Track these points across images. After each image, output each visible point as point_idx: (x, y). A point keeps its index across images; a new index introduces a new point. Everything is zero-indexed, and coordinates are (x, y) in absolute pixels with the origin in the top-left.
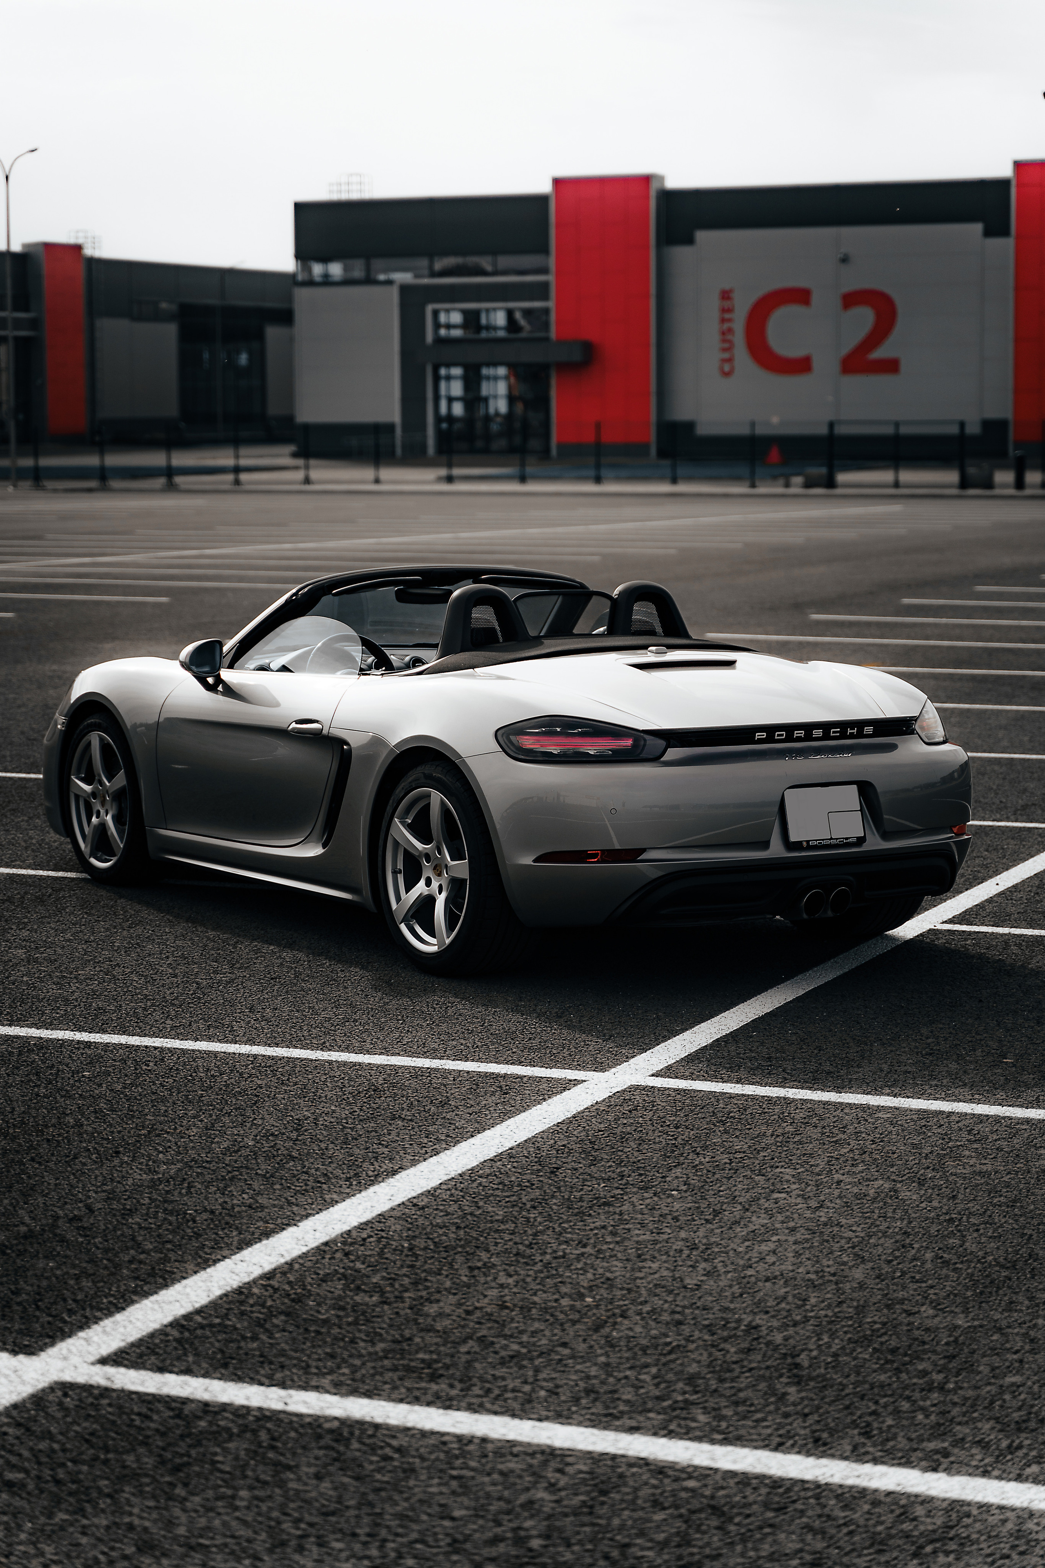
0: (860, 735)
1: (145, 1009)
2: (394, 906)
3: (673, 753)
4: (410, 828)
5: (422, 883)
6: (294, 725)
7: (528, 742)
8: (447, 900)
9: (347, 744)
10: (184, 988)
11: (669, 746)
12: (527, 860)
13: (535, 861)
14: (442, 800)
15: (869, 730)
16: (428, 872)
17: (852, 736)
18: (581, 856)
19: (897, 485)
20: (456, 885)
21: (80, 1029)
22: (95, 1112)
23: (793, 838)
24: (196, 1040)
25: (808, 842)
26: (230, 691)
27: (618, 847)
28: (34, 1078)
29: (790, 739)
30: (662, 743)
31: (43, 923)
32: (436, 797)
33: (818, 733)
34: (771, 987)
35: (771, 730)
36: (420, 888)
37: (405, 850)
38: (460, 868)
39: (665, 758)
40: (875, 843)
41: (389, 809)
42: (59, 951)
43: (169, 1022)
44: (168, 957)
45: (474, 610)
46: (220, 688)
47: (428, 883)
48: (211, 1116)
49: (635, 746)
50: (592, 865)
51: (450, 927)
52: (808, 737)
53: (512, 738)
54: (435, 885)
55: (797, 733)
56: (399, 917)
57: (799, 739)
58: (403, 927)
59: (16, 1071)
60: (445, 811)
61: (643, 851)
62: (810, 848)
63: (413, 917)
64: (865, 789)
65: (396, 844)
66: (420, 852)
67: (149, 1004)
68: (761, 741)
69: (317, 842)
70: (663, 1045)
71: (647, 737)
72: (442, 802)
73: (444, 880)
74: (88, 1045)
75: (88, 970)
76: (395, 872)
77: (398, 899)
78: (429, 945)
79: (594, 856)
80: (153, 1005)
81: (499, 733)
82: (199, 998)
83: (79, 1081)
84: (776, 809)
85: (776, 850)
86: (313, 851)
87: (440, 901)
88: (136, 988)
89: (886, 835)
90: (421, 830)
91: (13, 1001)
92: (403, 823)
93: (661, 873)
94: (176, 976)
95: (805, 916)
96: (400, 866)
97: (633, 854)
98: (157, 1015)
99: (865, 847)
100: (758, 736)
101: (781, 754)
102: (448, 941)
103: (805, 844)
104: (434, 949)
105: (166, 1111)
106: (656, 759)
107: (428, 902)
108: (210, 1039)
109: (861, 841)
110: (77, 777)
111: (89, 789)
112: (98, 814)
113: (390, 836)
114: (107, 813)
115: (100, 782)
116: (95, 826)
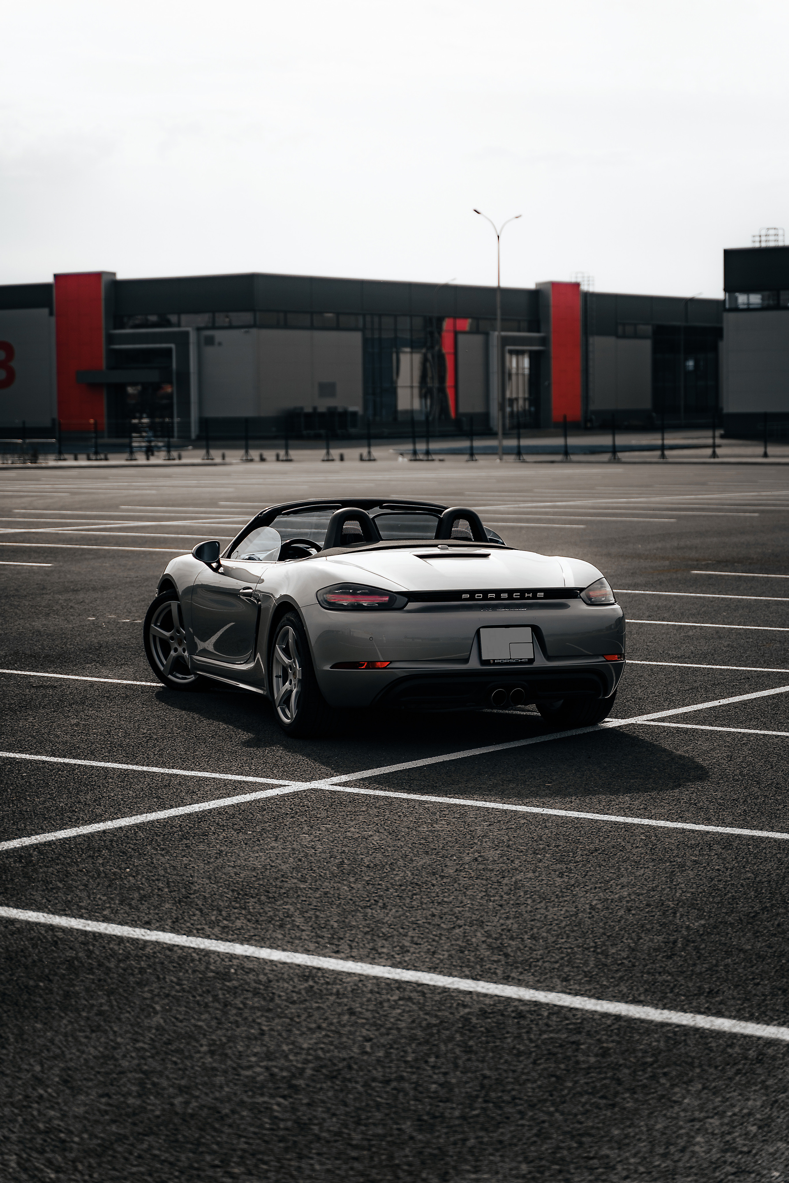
0: (534, 597)
2: (276, 697)
3: (411, 605)
4: (282, 650)
5: (288, 683)
6: (241, 591)
7: (332, 598)
8: (296, 692)
9: (261, 601)
11: (409, 601)
12: (327, 668)
13: (331, 668)
15: (540, 595)
16: (291, 676)
17: (528, 598)
18: (356, 665)
20: (300, 683)
23: (484, 658)
25: (494, 660)
29: (485, 598)
30: (405, 599)
32: (291, 632)
33: (504, 595)
35: (472, 593)
36: (287, 685)
37: (281, 664)
38: (301, 672)
39: (406, 608)
40: (541, 662)
41: (275, 639)
45: (345, 523)
46: (220, 570)
47: (290, 682)
49: (390, 601)
50: (362, 670)
51: (297, 707)
52: (498, 598)
53: (324, 596)
54: (293, 682)
55: (490, 595)
56: (278, 702)
57: (492, 599)
58: (279, 709)
60: (295, 639)
61: (391, 663)
62: (495, 664)
63: (283, 702)
64: (537, 630)
65: (278, 660)
66: (287, 665)
68: (466, 600)
69: (252, 661)
71: (396, 595)
72: (293, 634)
73: (296, 679)
76: (277, 677)
77: (278, 692)
78: (288, 719)
79: (362, 665)
81: (319, 592)
84: (474, 640)
85: (474, 664)
86: (249, 666)
89: (549, 658)
90: (287, 652)
92: (279, 647)
93: (402, 676)
96: (279, 673)
97: (384, 665)
99: (533, 665)
100: (464, 596)
101: (480, 608)
102: (295, 716)
106: (401, 609)
107: (290, 694)
109: (531, 661)
110: (156, 625)
111: (168, 634)
112: (176, 650)
113: (275, 656)
114: (184, 651)
115: (178, 631)
116: (174, 657)
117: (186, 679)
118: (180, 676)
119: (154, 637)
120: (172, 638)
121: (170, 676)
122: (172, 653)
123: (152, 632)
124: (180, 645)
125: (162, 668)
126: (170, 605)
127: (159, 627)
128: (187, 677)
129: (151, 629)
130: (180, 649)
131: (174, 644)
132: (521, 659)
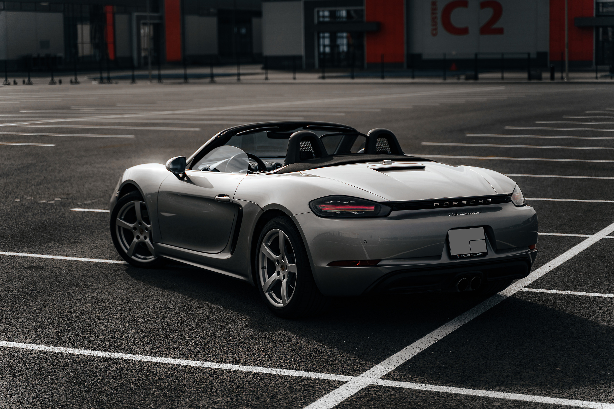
0: (484, 203)
1: (139, 338)
2: (263, 284)
3: (394, 213)
4: (270, 247)
5: (275, 274)
6: (217, 197)
8: (287, 282)
9: (241, 207)
10: (161, 326)
11: (392, 209)
12: (324, 265)
13: (328, 265)
14: (284, 235)
15: (489, 200)
16: (278, 269)
17: (481, 204)
18: (350, 263)
19: (503, 78)
20: (291, 275)
21: (105, 350)
22: (99, 402)
23: (453, 253)
24: (160, 356)
25: (460, 255)
26: (189, 181)
27: (368, 258)
28: (74, 380)
29: (451, 205)
30: (389, 208)
31: (104, 288)
32: (281, 233)
33: (464, 202)
34: (442, 325)
35: (441, 201)
36: (275, 276)
37: (268, 258)
38: (292, 267)
39: (390, 215)
40: (492, 255)
41: (260, 238)
42: (107, 304)
43: (149, 346)
44: (157, 308)
45: (301, 143)
46: (185, 179)
47: (278, 274)
48: (156, 404)
49: (376, 210)
50: (355, 268)
51: (289, 295)
52: (460, 205)
53: (317, 206)
54: (282, 274)
55: (454, 203)
56: (265, 290)
57: (455, 206)
58: (267, 294)
59: (67, 376)
60: (286, 240)
61: (380, 260)
63: (272, 289)
64: (487, 229)
65: (264, 255)
66: (275, 259)
67: (142, 335)
68: (436, 207)
69: (228, 252)
70: (387, 359)
71: (381, 205)
72: (284, 236)
73: (286, 273)
74: (106, 359)
75: (118, 315)
76: (263, 268)
77: (265, 281)
78: (279, 304)
79: (356, 263)
80: (144, 336)
81: (311, 204)
82: (167, 331)
83: (97, 382)
84: (444, 238)
85: (444, 259)
86: (226, 256)
87: (284, 283)
88: (138, 325)
89: (497, 251)
90: (275, 248)
91: (78, 334)
92: (266, 245)
93: (389, 271)
94: (158, 318)
95: (458, 291)
96: (266, 265)
97: (375, 262)
98: (145, 341)
99: (487, 257)
100: (435, 204)
101: (446, 213)
102: (287, 302)
103: (458, 256)
104: (281, 305)
105: (135, 401)
106: (386, 216)
107: (278, 283)
108: (167, 356)
109: (485, 254)
110: (121, 219)
111: (131, 225)
112: (138, 237)
113: (260, 251)
114: (145, 238)
115: (140, 223)
116: (137, 243)
117: (146, 259)
118: (142, 257)
119: (119, 227)
120: (135, 228)
121: (133, 257)
122: (135, 240)
123: (117, 224)
124: (141, 233)
125: (126, 251)
126: (134, 204)
127: (124, 220)
128: (148, 257)
129: (117, 222)
130: (142, 237)
131: (136, 233)
132: (478, 253)
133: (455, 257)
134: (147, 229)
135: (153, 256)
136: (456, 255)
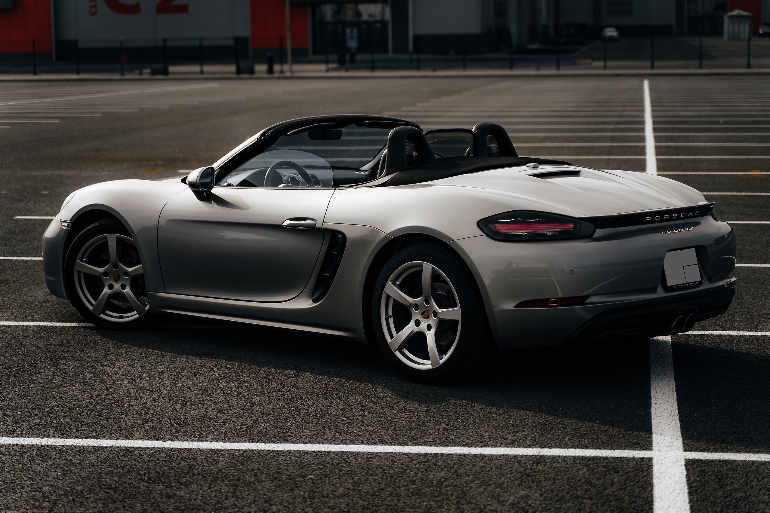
0: (694, 216)
2: (389, 340)
3: (599, 233)
4: (401, 287)
5: (412, 324)
6: (288, 222)
7: (503, 229)
8: (436, 335)
9: (341, 234)
11: (597, 227)
12: (510, 306)
13: (515, 307)
15: (698, 212)
16: (416, 317)
17: (691, 217)
18: (544, 302)
19: (202, 72)
23: (669, 284)
25: (676, 285)
27: (561, 296)
29: (662, 220)
30: (591, 226)
32: (427, 268)
33: (674, 215)
35: (652, 215)
36: (411, 327)
37: (396, 302)
38: (451, 313)
39: (595, 236)
40: (706, 285)
46: (213, 200)
47: (418, 323)
49: (575, 228)
50: (552, 309)
51: (443, 352)
52: (671, 219)
53: (491, 226)
54: (424, 325)
55: (665, 216)
56: (393, 347)
57: (666, 220)
58: (397, 354)
60: (437, 277)
61: (587, 297)
62: (677, 289)
63: (406, 348)
64: (698, 250)
65: (389, 299)
66: (411, 304)
68: (648, 222)
69: (308, 299)
71: (581, 222)
72: (434, 270)
73: (433, 321)
76: (387, 318)
77: (392, 335)
78: (422, 365)
79: (553, 302)
81: (480, 224)
85: (660, 291)
86: (303, 305)
87: (430, 336)
89: (710, 280)
92: (394, 284)
93: (599, 311)
96: (390, 313)
97: (581, 300)
99: (701, 288)
100: (647, 219)
102: (440, 362)
104: (430, 367)
106: (589, 237)
107: (418, 337)
109: (699, 283)
110: (82, 261)
111: (101, 270)
112: (111, 287)
113: (384, 294)
114: (123, 287)
115: (115, 266)
116: (109, 294)
117: (123, 317)
118: (118, 315)
119: (79, 273)
120: (106, 274)
121: (102, 316)
122: (106, 290)
123: (76, 268)
124: (117, 281)
125: (91, 308)
126: (106, 238)
127: (87, 262)
128: (125, 315)
129: (76, 264)
130: (117, 286)
131: (108, 280)
132: (694, 282)
133: (672, 289)
134: (126, 274)
135: (135, 312)
136: (673, 286)
